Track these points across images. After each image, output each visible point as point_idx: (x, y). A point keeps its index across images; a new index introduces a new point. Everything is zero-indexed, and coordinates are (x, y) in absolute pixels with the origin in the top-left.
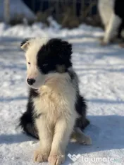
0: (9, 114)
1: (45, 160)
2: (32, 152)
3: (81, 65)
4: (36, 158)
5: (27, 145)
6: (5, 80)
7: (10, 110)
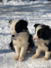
0: (7, 41)
1: (17, 60)
2: (13, 56)
3: (37, 17)
4: (14, 59)
5: (12, 54)
6: (6, 26)
7: (7, 39)
